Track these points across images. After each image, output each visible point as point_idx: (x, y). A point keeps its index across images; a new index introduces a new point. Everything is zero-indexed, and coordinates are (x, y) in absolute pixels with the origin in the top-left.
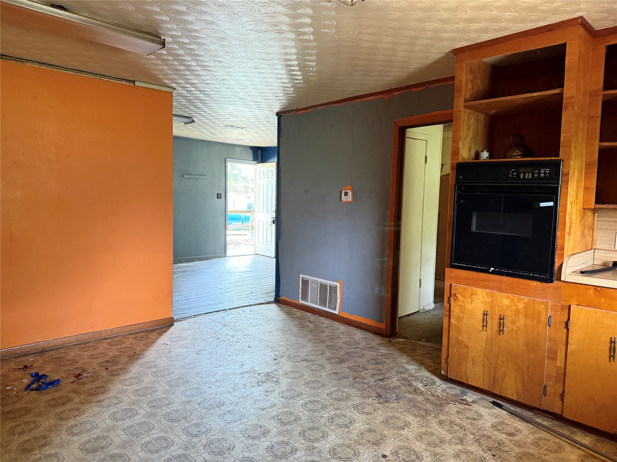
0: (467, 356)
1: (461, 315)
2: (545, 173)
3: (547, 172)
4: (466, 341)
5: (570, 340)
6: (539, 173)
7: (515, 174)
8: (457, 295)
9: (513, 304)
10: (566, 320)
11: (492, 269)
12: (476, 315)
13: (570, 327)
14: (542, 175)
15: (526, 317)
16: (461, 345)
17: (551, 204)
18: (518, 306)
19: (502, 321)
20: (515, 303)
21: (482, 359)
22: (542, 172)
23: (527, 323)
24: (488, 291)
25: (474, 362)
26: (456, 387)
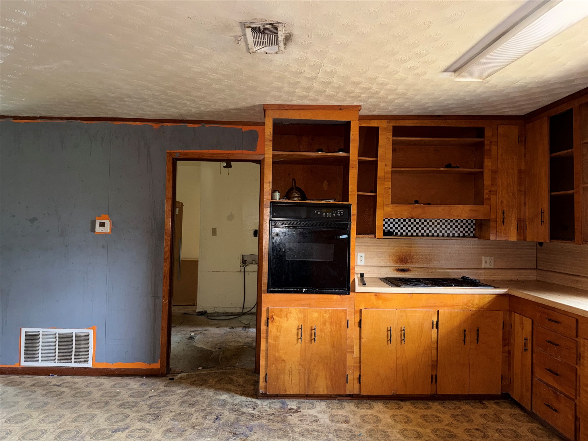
0: (284, 369)
1: (278, 333)
2: (340, 213)
3: (342, 213)
4: (283, 356)
5: (362, 335)
6: (337, 213)
7: (319, 213)
8: (274, 317)
9: (321, 316)
10: (359, 321)
11: (304, 289)
12: (291, 331)
13: (362, 326)
14: (339, 215)
15: (331, 324)
16: (278, 361)
17: (346, 236)
18: (325, 317)
19: (313, 331)
20: (322, 314)
21: (297, 368)
22: (339, 212)
23: (332, 329)
24: (301, 308)
25: (290, 373)
26: (275, 401)
